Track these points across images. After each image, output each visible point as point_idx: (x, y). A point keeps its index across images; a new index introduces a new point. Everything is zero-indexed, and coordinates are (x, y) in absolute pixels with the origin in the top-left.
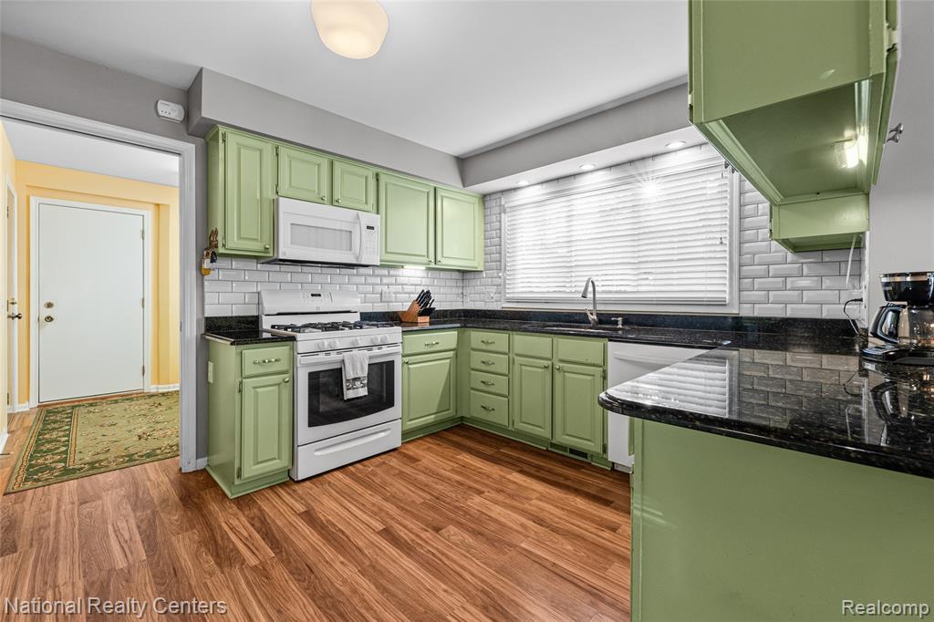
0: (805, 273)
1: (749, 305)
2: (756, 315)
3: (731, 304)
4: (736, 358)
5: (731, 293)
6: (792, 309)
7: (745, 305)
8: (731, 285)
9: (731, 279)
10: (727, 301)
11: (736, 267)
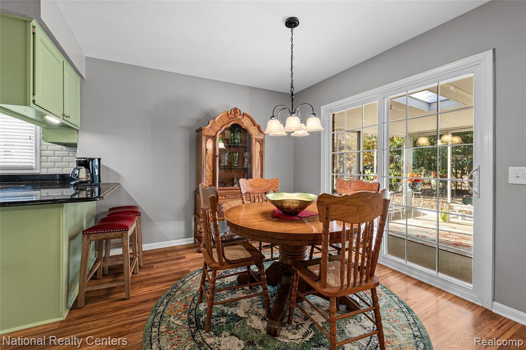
0: (71, 155)
1: (45, 169)
2: (49, 173)
3: (36, 169)
4: (39, 194)
5: (36, 163)
6: (66, 170)
7: (43, 169)
8: (36, 160)
9: (36, 156)
10: (34, 167)
11: (39, 151)
